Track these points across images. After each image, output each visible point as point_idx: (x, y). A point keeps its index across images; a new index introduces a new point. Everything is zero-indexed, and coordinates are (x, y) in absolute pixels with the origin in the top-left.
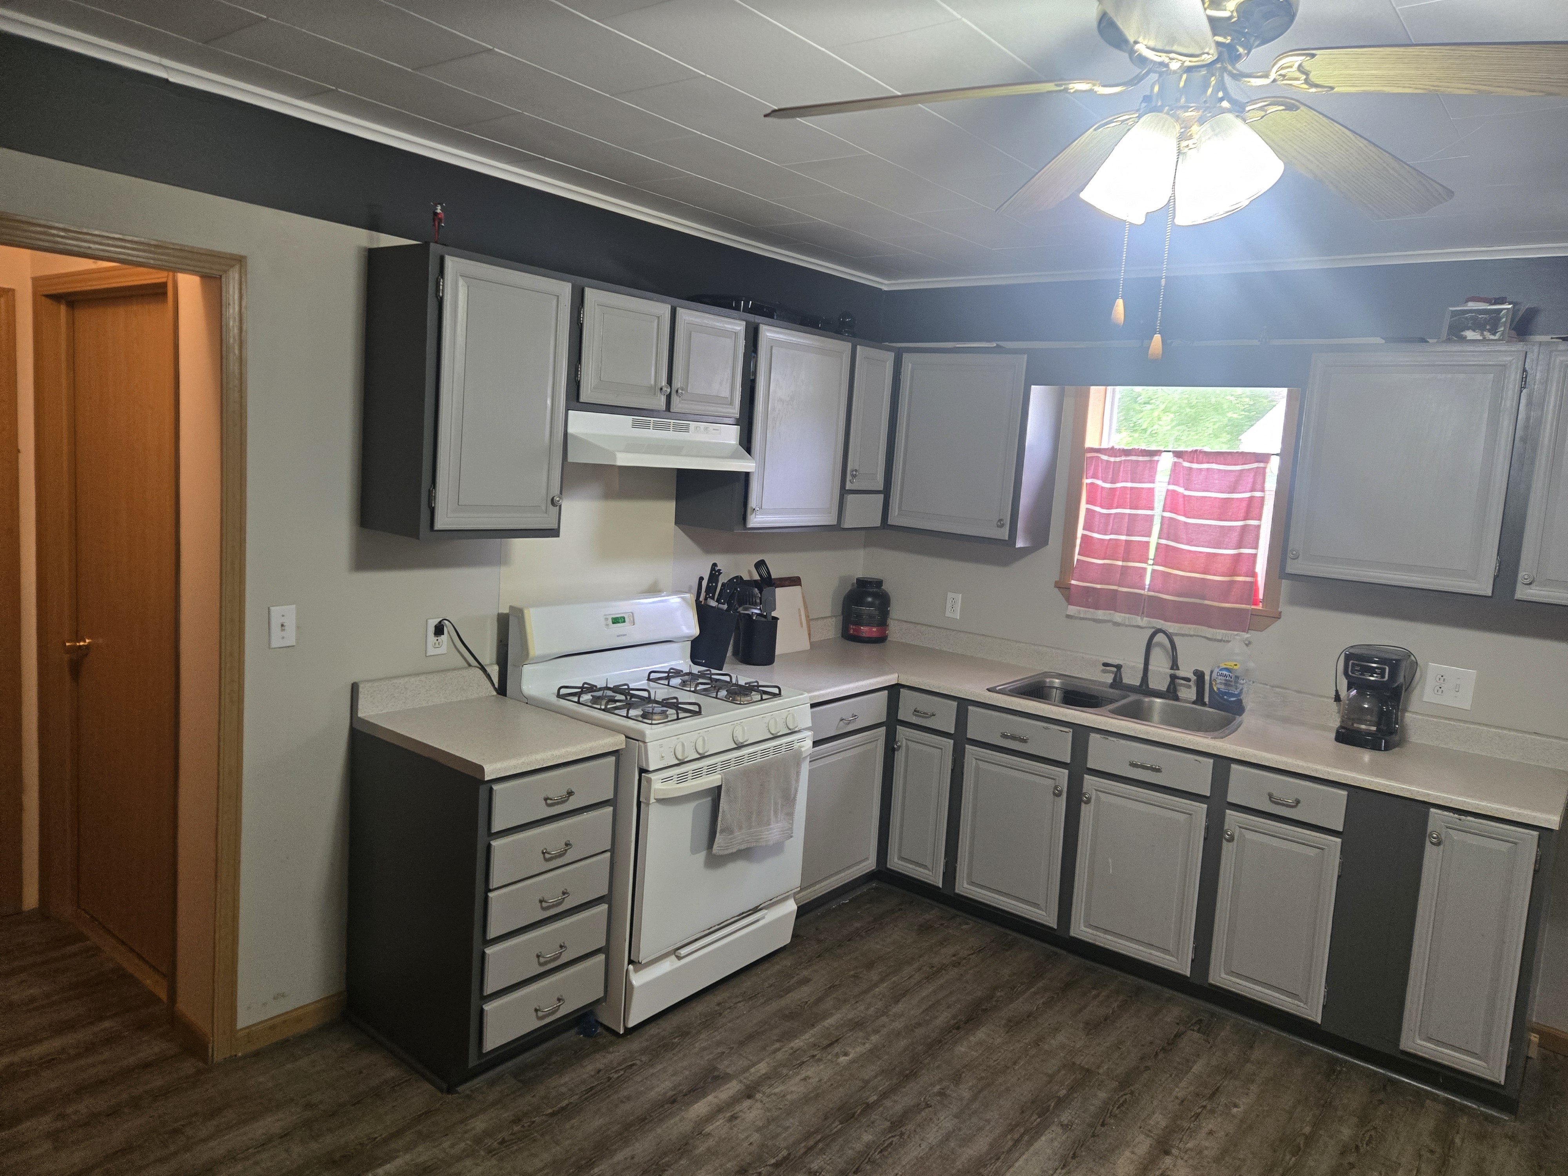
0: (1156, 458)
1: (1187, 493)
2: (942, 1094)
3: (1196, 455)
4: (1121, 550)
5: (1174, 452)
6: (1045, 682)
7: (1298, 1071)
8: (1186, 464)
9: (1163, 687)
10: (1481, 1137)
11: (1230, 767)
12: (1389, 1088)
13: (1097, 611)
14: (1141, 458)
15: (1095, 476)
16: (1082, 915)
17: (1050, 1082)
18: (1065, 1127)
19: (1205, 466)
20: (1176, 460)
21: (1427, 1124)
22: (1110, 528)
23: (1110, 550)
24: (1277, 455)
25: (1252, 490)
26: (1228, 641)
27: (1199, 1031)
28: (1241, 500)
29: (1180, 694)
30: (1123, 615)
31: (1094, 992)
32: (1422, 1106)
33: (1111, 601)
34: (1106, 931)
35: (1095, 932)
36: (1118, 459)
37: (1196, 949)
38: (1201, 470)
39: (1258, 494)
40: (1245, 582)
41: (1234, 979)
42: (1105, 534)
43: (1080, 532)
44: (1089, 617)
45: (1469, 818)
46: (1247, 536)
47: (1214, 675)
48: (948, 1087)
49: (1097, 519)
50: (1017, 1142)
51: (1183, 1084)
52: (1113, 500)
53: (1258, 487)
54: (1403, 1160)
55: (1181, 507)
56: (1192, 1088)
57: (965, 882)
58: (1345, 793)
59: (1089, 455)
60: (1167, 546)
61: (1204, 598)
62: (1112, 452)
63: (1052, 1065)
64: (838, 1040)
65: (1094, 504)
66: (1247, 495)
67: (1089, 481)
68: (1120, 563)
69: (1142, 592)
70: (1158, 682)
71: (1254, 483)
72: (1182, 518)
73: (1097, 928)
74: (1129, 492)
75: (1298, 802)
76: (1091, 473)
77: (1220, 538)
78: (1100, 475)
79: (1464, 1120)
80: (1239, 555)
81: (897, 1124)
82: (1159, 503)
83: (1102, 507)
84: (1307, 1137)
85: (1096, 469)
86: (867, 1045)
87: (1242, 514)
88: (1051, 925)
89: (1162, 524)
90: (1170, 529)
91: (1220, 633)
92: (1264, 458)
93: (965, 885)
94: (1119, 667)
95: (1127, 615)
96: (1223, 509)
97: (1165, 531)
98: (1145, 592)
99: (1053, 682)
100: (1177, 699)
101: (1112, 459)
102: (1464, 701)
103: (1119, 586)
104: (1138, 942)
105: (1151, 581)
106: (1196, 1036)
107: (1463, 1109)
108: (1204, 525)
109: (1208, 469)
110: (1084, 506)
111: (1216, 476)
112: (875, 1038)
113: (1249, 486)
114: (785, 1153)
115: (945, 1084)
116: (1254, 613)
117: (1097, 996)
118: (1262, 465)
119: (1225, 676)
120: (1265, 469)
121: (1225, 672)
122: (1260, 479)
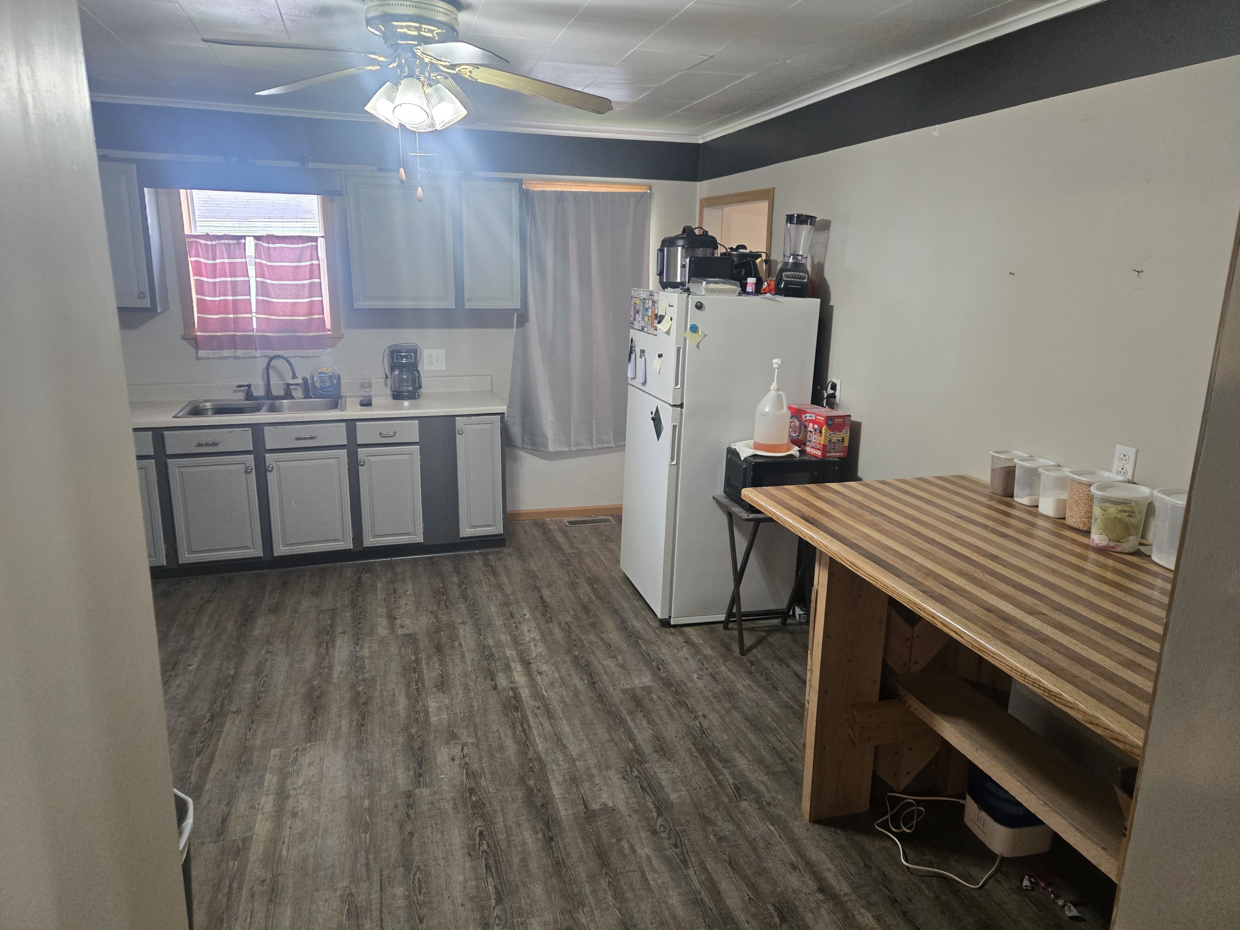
0: (243, 241)
1: (269, 264)
2: (268, 652)
3: (271, 238)
4: (231, 306)
5: (254, 237)
6: (200, 406)
7: (420, 568)
8: (265, 245)
9: (282, 393)
10: (500, 559)
11: (356, 424)
12: (458, 558)
13: (222, 351)
14: (231, 242)
15: (197, 255)
16: (280, 540)
17: (319, 621)
18: (344, 632)
19: (278, 245)
20: (256, 242)
21: (479, 563)
22: (217, 292)
23: (223, 307)
24: (322, 237)
25: (311, 259)
26: (319, 357)
27: (366, 573)
28: (305, 266)
29: (295, 396)
30: (242, 351)
31: (301, 580)
32: (474, 558)
33: (233, 342)
34: (297, 544)
35: (290, 548)
36: (214, 243)
37: (354, 533)
38: (275, 248)
39: (316, 262)
40: (318, 318)
41: (378, 539)
42: (215, 297)
43: (194, 297)
44: (217, 356)
45: (473, 417)
46: (314, 289)
47: (315, 378)
48: (268, 648)
49: (206, 286)
50: (327, 648)
51: (379, 594)
52: (215, 272)
53: (315, 257)
54: (481, 578)
55: (267, 274)
56: (384, 594)
57: (186, 553)
58: (417, 421)
59: (188, 240)
60: (263, 300)
61: (295, 332)
62: (207, 237)
63: (313, 615)
64: (176, 662)
65: (201, 276)
66: (308, 263)
67: (193, 259)
68: (232, 316)
69: (252, 333)
70: (277, 390)
71: (311, 255)
72: (269, 281)
73: (292, 545)
74: (227, 265)
75: (395, 433)
76: (193, 253)
77: (298, 292)
78: (201, 254)
79: (491, 557)
80: (312, 301)
81: (258, 672)
82: (252, 271)
83: (208, 277)
84: (443, 588)
85: (197, 249)
86: (199, 656)
87: (308, 276)
88: (260, 555)
89: (257, 286)
90: (263, 289)
91: (310, 352)
92: (315, 239)
93: (187, 556)
94: (249, 386)
95: (244, 351)
96: (295, 273)
97: (260, 290)
98: (255, 333)
99: (205, 406)
100: (293, 398)
101: (209, 243)
102: (442, 366)
103: (235, 331)
104: (318, 542)
105: (257, 325)
106: (368, 575)
107: (487, 553)
108: (284, 285)
109: (280, 247)
110: (193, 279)
111: (286, 252)
112: (200, 651)
113: (309, 257)
114: (209, 715)
115: (266, 648)
116: (328, 337)
117: (304, 582)
118: (314, 244)
119: (323, 377)
120: (317, 246)
121: (322, 375)
122: (314, 253)
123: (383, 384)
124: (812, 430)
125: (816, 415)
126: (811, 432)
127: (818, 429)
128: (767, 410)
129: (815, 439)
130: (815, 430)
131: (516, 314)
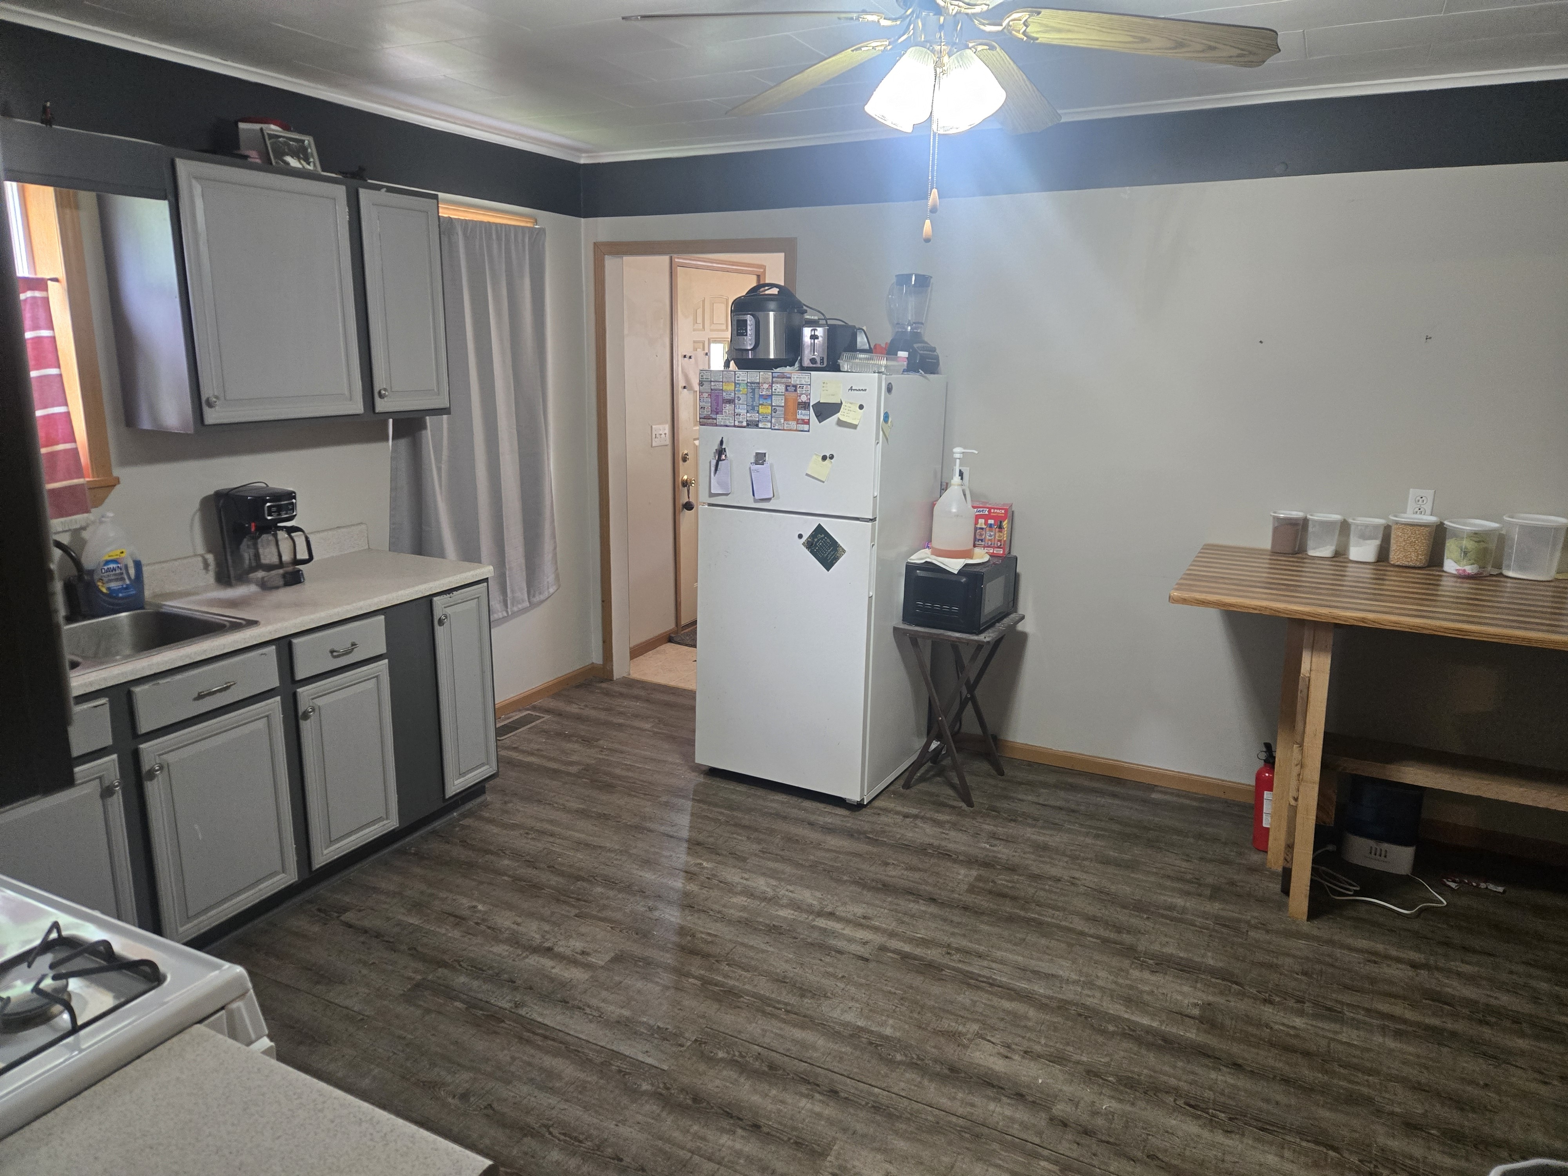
25: (36, 327)
40: (66, 451)
45: (455, 593)
46: (49, 390)
53: (43, 322)
58: (383, 617)
66: (30, 335)
71: (34, 318)
75: (354, 645)
80: (48, 416)
91: (57, 523)
92: (39, 284)
113: (30, 322)
116: (90, 486)
118: (37, 294)
119: (114, 569)
120: (46, 300)
121: (112, 566)
122: (41, 313)
123: (201, 565)
124: (984, 526)
125: (990, 509)
126: (982, 529)
127: (995, 524)
128: (954, 510)
129: (990, 536)
130: (991, 526)
131: (391, 421)
